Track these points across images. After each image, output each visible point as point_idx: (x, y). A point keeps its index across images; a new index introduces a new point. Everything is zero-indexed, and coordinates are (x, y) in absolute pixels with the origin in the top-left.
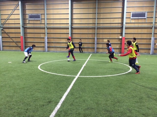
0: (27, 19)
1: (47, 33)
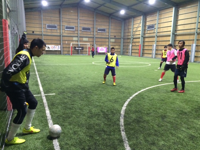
0: (146, 30)
1: (157, 41)
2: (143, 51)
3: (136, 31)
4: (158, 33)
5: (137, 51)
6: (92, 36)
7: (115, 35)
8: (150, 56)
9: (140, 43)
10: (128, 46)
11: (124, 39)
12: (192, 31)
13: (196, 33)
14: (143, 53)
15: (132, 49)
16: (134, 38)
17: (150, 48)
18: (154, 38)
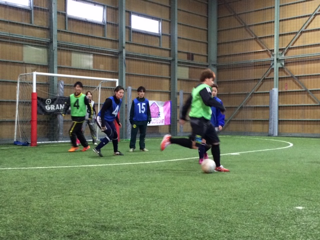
3: (302, 32)
16: (288, 63)
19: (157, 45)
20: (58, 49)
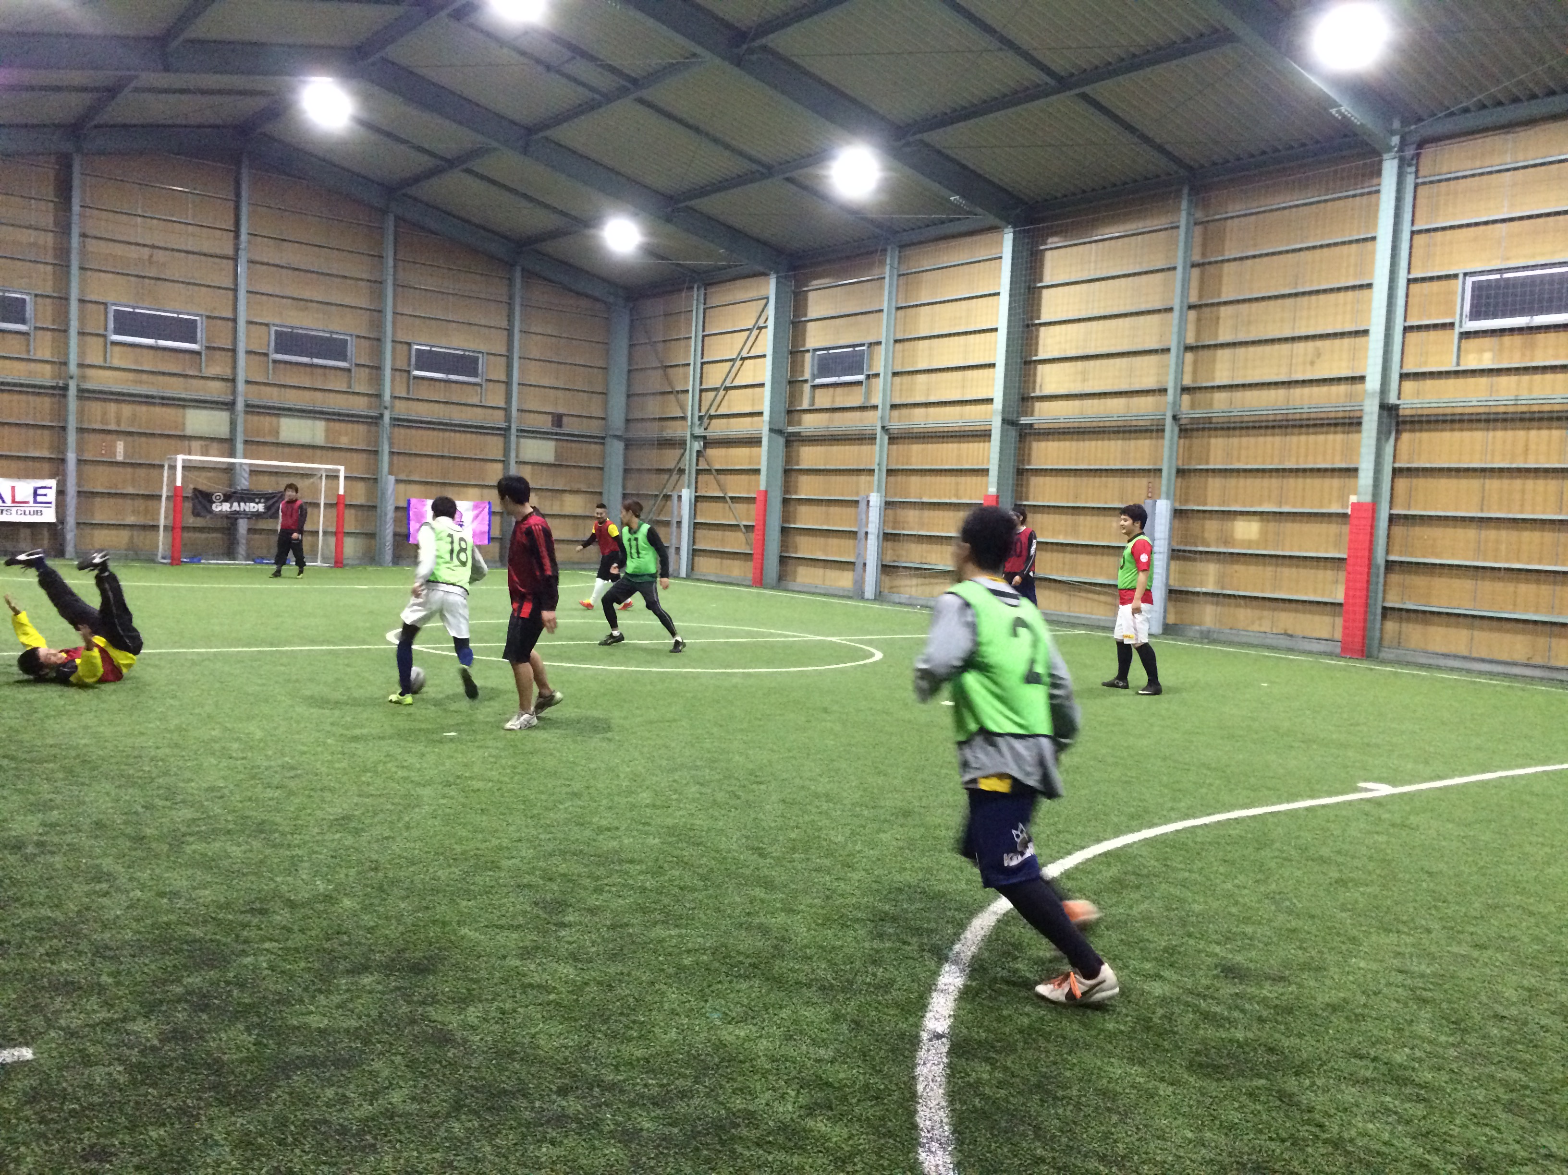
0: (806, 381)
1: (890, 472)
2: (784, 544)
3: (727, 389)
4: (896, 413)
5: (737, 542)
6: (359, 405)
7: (561, 410)
8: (844, 580)
9: (762, 481)
10: (667, 497)
11: (627, 447)
12: (1144, 407)
13: (1169, 421)
14: (783, 560)
15: (696, 526)
16: (708, 443)
17: (839, 520)
18: (865, 449)
19: (475, 400)
20: (246, 412)
